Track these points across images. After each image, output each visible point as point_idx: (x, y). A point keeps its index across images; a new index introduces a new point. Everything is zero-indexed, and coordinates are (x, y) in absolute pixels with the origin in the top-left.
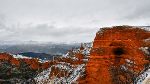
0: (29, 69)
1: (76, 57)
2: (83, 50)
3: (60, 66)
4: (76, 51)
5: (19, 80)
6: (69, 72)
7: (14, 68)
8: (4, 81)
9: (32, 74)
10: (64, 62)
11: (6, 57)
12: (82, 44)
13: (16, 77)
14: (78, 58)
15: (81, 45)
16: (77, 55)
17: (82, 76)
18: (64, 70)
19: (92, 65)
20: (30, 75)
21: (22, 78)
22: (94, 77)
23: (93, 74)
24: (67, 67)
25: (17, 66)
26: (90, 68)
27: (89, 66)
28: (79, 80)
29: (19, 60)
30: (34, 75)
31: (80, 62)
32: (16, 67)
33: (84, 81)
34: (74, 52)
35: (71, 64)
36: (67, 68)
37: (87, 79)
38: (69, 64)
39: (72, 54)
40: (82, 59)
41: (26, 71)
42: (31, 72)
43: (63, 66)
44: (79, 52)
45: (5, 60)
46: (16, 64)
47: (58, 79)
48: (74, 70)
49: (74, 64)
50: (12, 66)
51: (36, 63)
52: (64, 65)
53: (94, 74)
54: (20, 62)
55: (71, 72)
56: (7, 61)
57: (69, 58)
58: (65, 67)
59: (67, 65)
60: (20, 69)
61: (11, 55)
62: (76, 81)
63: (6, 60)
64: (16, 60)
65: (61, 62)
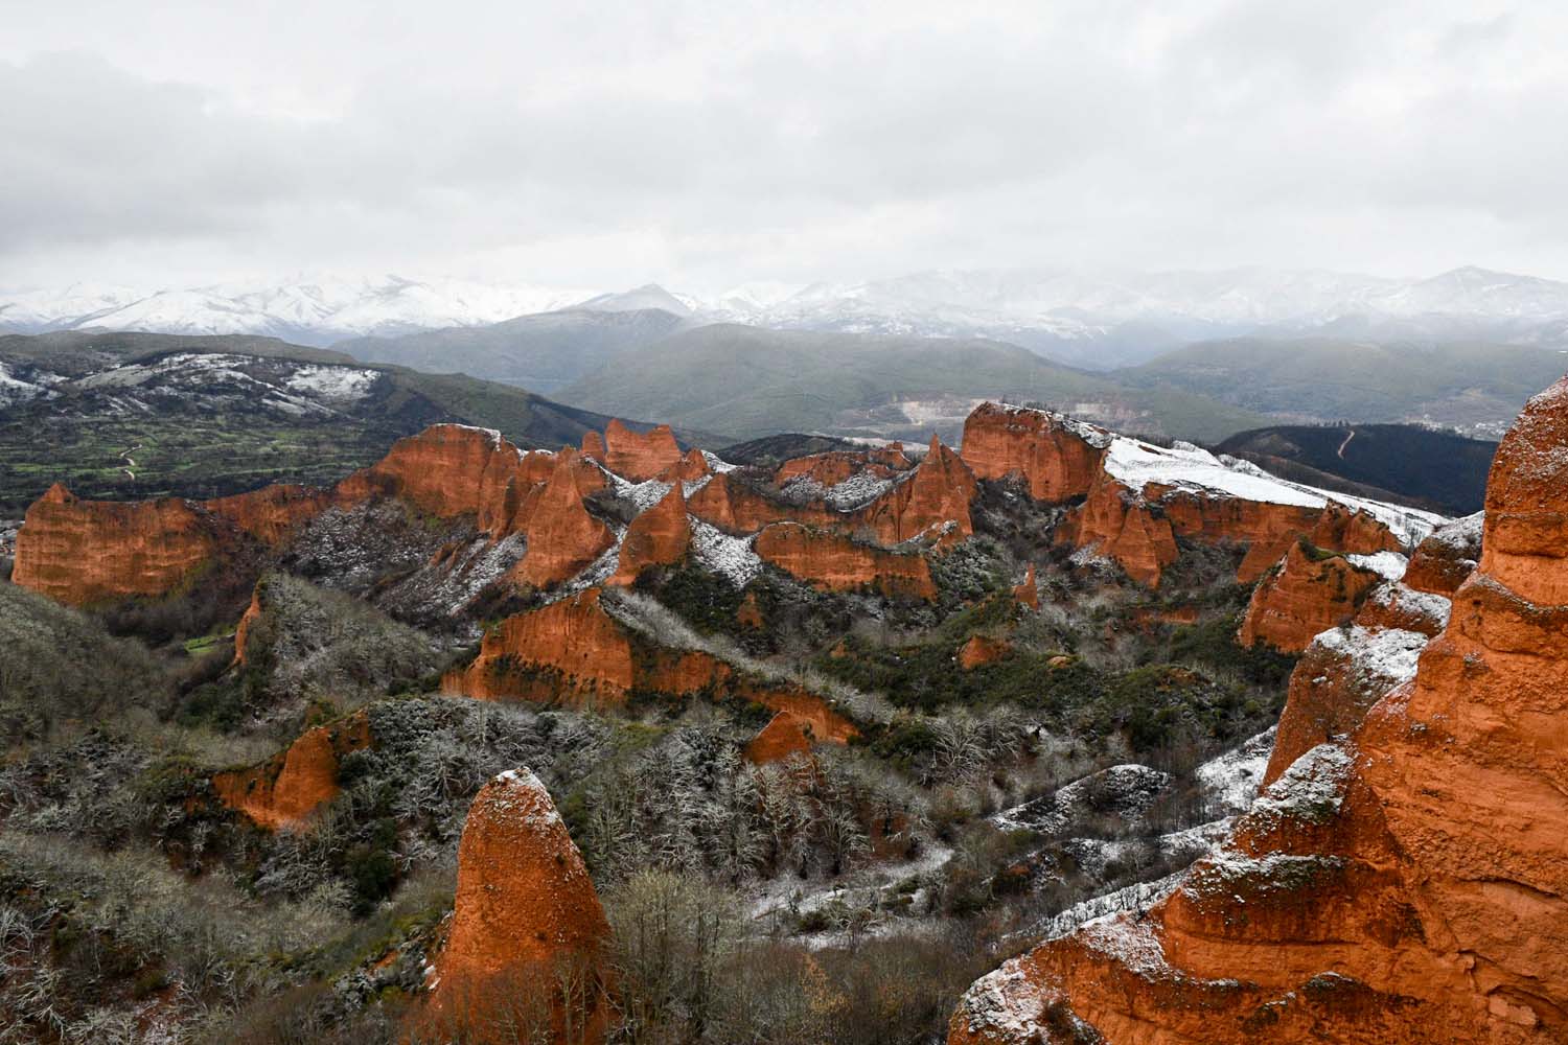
7: (1092, 593)
9: (1228, 705)
11: (1042, 462)
13: (1026, 705)
19: (1483, 718)
20: (1200, 707)
21: (1096, 733)
25: (1121, 582)
26: (1445, 771)
27: (1429, 738)
29: (1156, 515)
32: (1116, 592)
41: (1174, 657)
45: (1027, 497)
46: (1113, 558)
50: (1071, 566)
51: (1315, 570)
53: (1526, 907)
54: (1164, 534)
56: (1046, 507)
60: (1152, 617)
61: (1095, 438)
63: (1037, 494)
64: (1125, 508)
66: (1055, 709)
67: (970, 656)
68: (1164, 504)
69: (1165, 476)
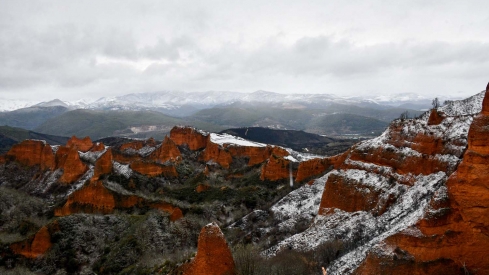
0: (256, 180)
1: (414, 148)
2: (441, 125)
3: (357, 176)
4: (412, 127)
5: (228, 209)
6: (386, 197)
7: (214, 172)
8: (189, 206)
9: (267, 194)
10: (369, 162)
11: (192, 140)
12: (436, 103)
13: (219, 200)
14: (421, 150)
15: (432, 107)
16: (418, 141)
17: (434, 212)
18: (371, 188)
19: (474, 177)
20: (260, 195)
21: (237, 204)
22: (480, 221)
23: (475, 209)
24: (380, 180)
25: (221, 168)
26: (466, 188)
27: (463, 182)
28: (424, 224)
29: (227, 151)
30: (270, 197)
31: (425, 166)
32: (220, 171)
33: (441, 230)
34: (406, 129)
35: (395, 169)
36: (378, 184)
37: (453, 226)
38: (388, 169)
39: (398, 138)
40: (433, 155)
41: (246, 185)
42: (263, 189)
43: (367, 176)
44: (423, 131)
45: (189, 149)
46: (218, 162)
47: (347, 214)
48: (403, 191)
49: (404, 171)
50: (208, 165)
51: (277, 161)
52: (368, 171)
53: (480, 210)
54: (229, 156)
55: (392, 195)
56: (194, 151)
57: (388, 149)
58: (373, 180)
59: (380, 173)
60: (231, 176)
61: (205, 134)
62: (413, 226)
63: (191, 149)
64: (220, 150)
65: (360, 163)
66: (225, 200)
67: (199, 189)
68: (228, 148)
69: (226, 141)
